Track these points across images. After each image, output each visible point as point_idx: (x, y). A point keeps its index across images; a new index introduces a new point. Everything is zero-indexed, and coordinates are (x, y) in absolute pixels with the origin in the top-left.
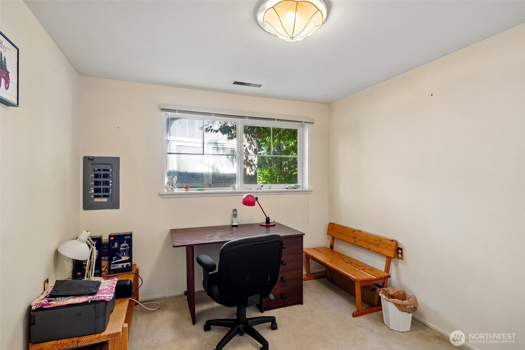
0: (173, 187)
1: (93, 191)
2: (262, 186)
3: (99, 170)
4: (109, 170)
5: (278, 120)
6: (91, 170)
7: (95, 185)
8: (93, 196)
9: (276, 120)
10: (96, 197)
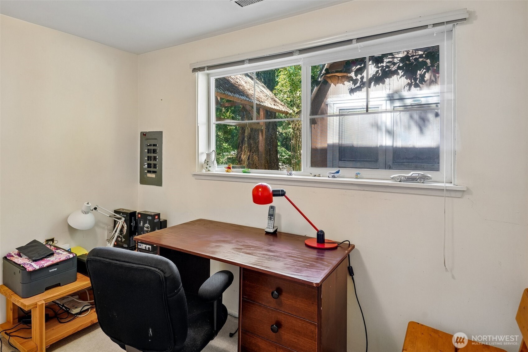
0: (208, 166)
1: (146, 165)
2: (338, 172)
3: (150, 145)
4: (156, 145)
5: (359, 40)
6: (145, 145)
7: (148, 160)
8: (146, 171)
9: (354, 41)
10: (149, 172)
